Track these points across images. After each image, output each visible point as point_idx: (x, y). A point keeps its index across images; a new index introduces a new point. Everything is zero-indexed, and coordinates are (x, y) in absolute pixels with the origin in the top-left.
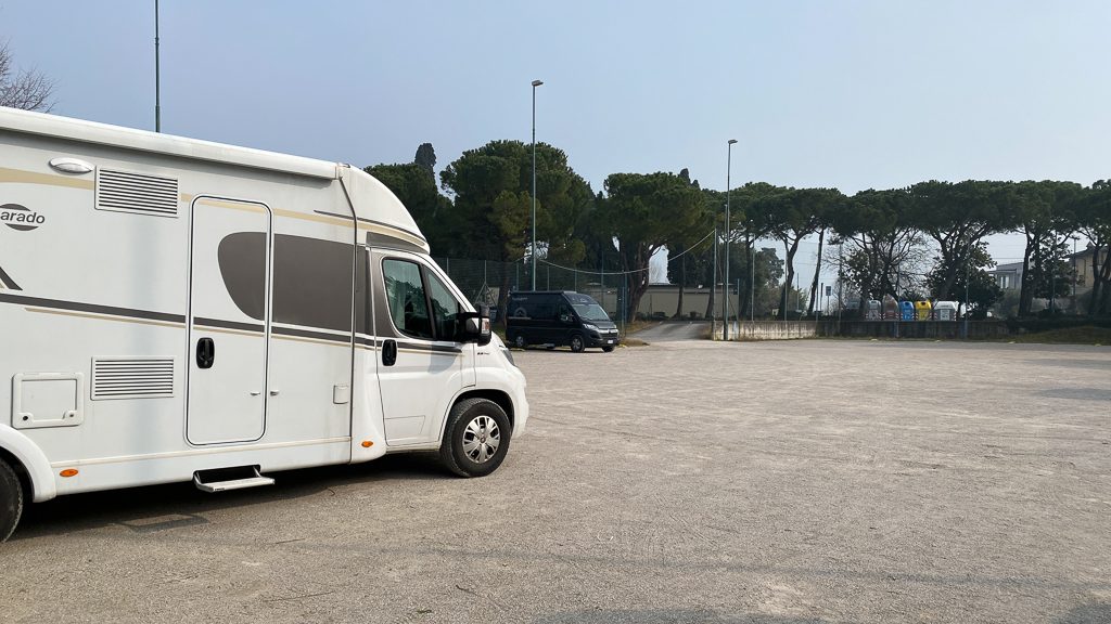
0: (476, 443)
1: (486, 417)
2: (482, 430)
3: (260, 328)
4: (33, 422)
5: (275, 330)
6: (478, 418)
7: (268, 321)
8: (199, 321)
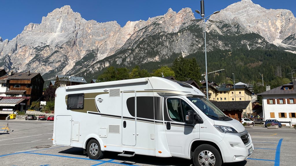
0: (203, 160)
1: (208, 151)
2: (206, 156)
3: (134, 119)
4: (101, 136)
5: (137, 119)
6: (204, 151)
7: (136, 117)
8: (124, 117)
